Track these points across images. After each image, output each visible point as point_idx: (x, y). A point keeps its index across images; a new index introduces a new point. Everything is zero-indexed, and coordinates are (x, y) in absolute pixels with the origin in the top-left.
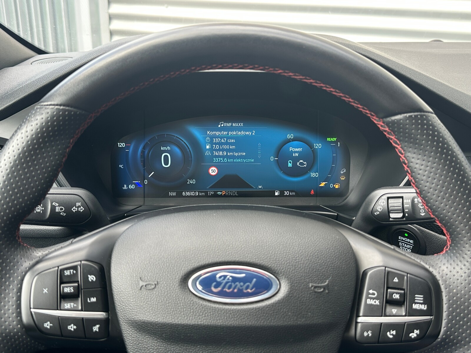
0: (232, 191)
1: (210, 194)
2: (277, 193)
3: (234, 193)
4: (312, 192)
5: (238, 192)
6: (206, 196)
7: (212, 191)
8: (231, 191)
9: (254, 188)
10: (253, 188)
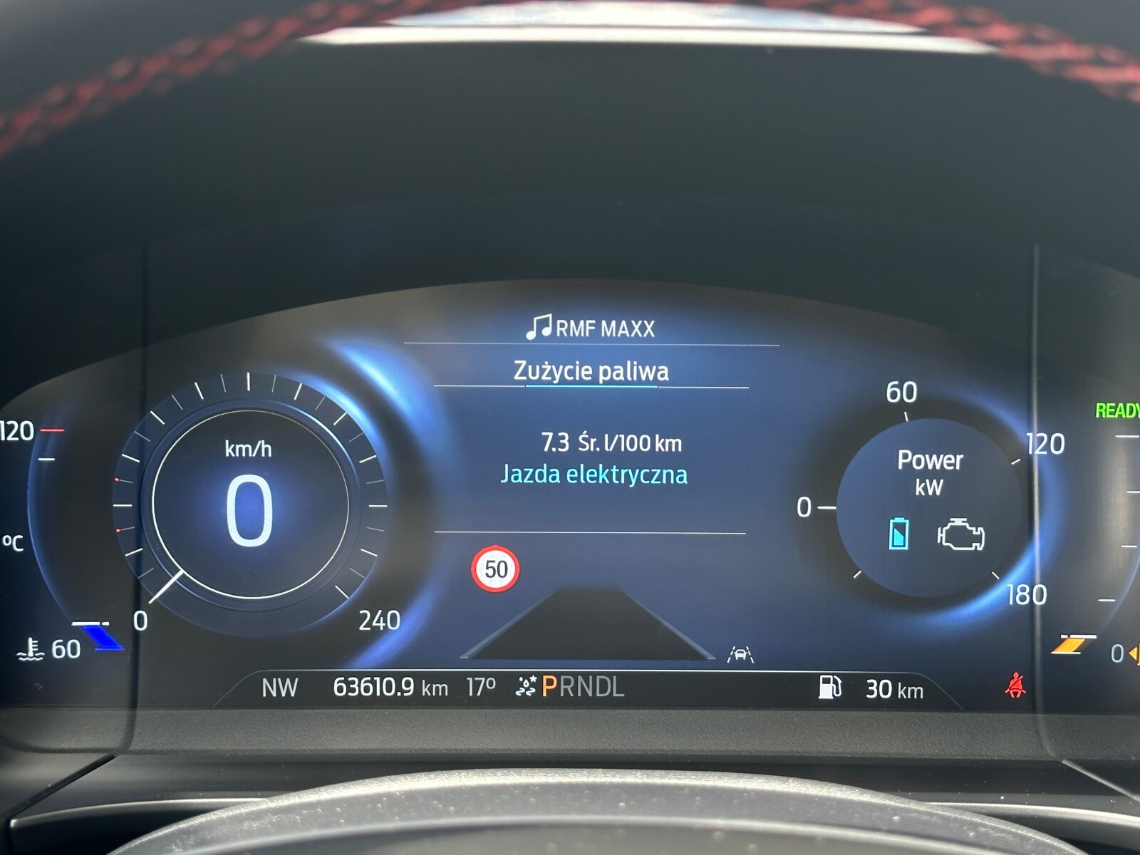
0: (595, 675)
1: (475, 691)
2: (832, 684)
3: (604, 684)
4: (1016, 687)
5: (625, 682)
6: (458, 698)
7: (486, 675)
8: (586, 676)
9: (711, 658)
10: (702, 658)
